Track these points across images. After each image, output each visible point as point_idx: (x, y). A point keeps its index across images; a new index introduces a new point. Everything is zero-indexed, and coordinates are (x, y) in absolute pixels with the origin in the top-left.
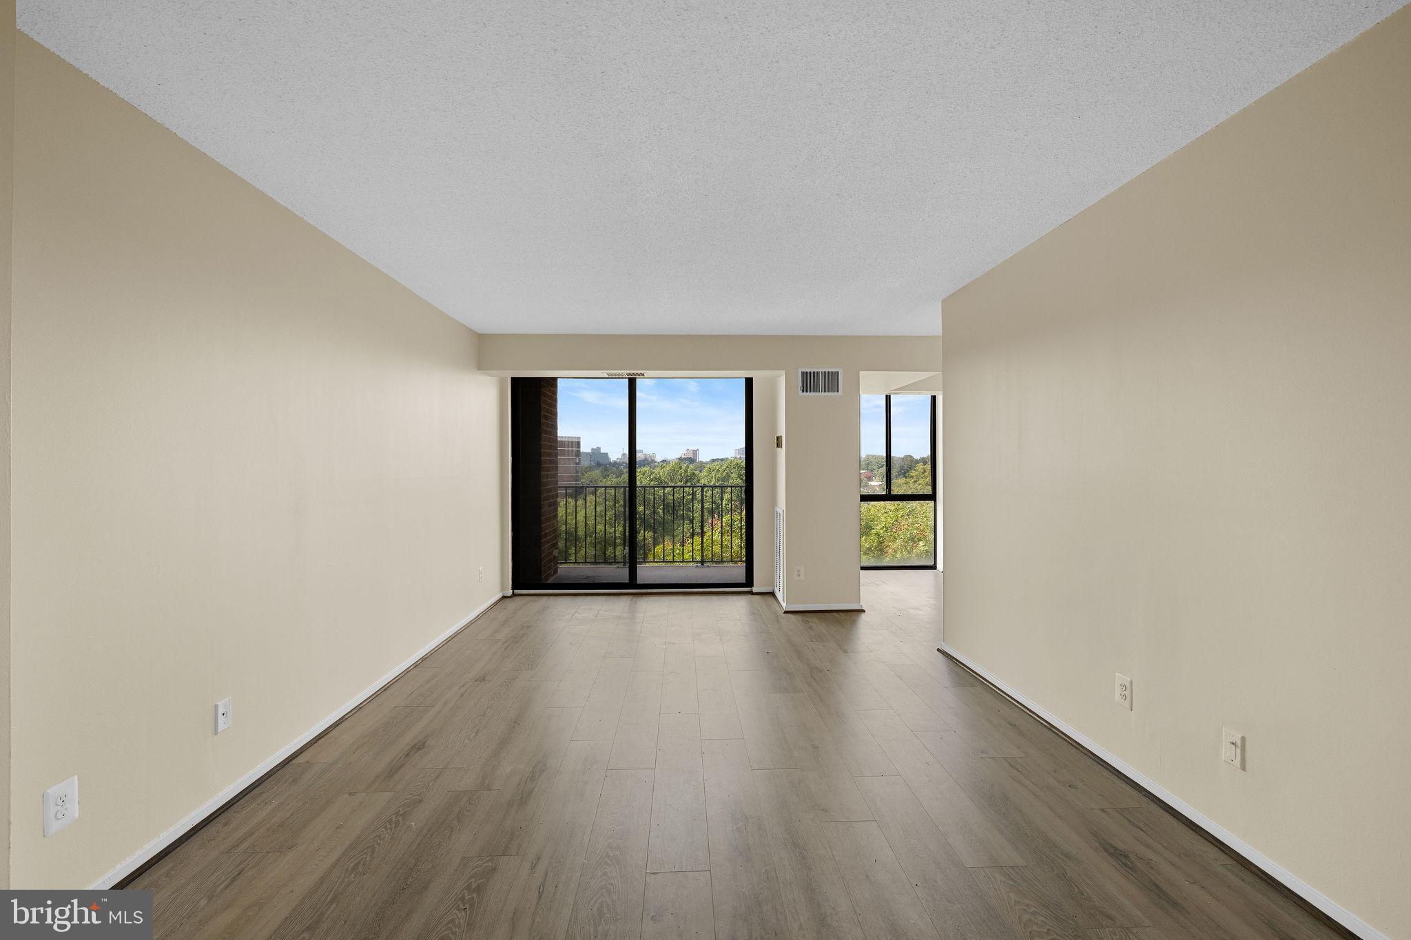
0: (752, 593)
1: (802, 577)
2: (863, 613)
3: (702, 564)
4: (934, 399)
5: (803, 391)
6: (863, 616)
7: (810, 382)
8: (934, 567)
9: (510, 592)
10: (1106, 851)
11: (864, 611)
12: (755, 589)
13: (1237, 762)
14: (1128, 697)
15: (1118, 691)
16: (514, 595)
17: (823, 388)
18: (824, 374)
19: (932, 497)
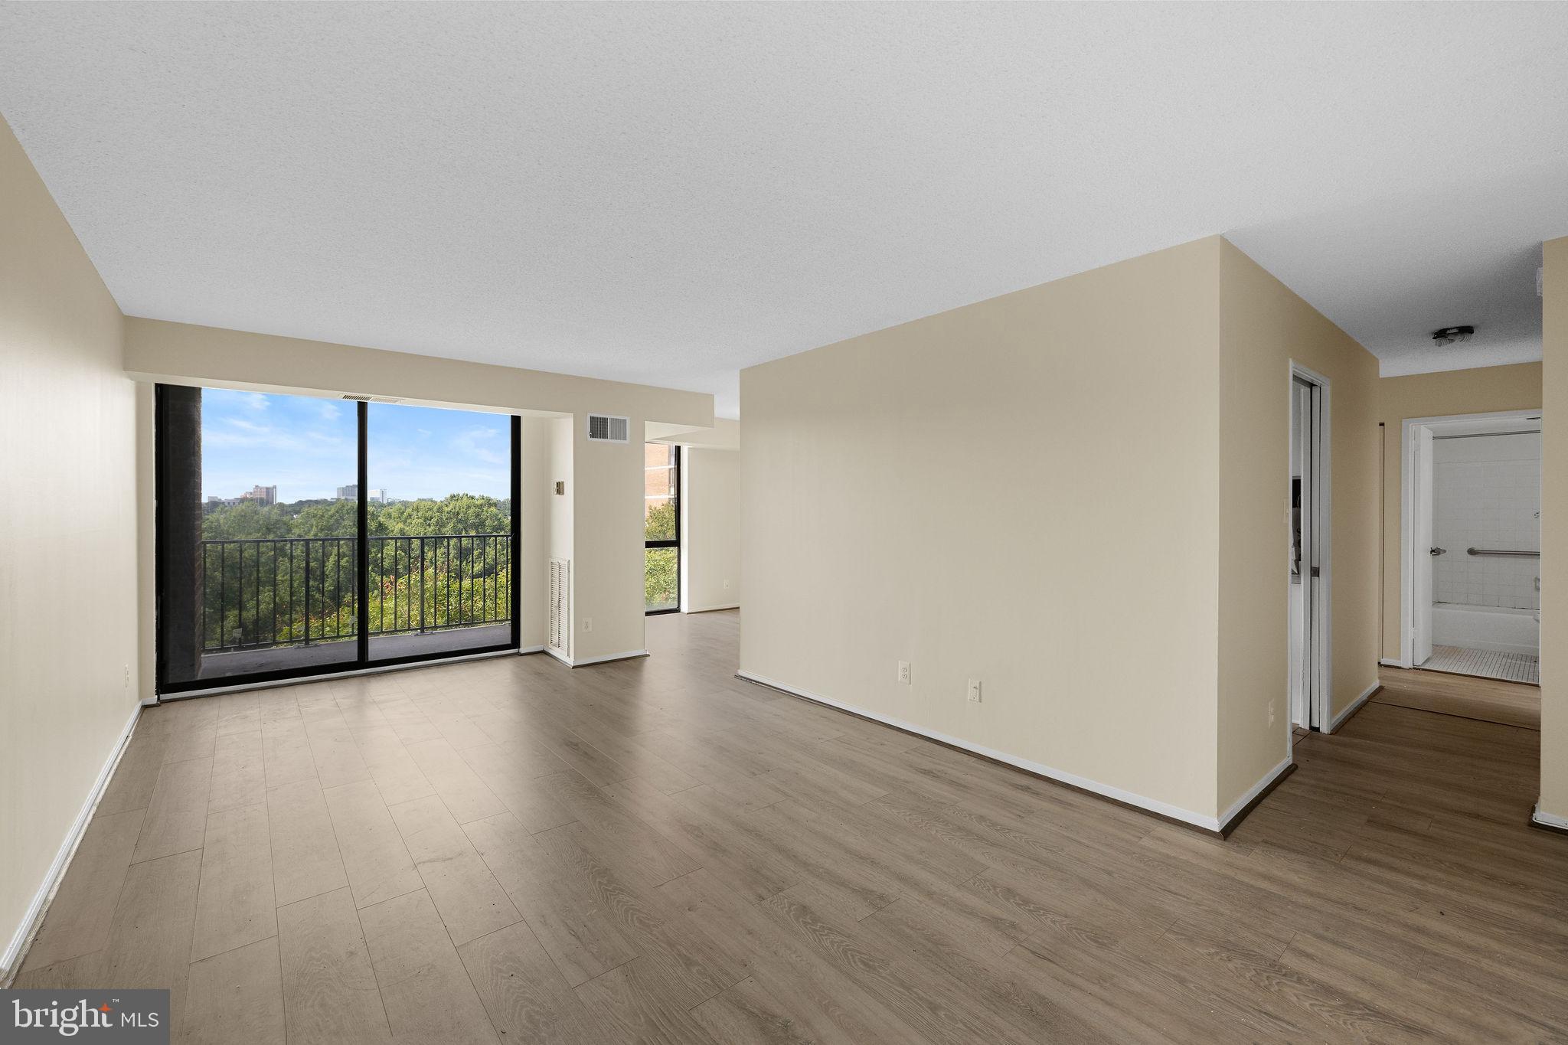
0: (519, 654)
1: (590, 629)
2: (648, 658)
3: (422, 631)
4: (678, 449)
5: (591, 436)
6: (648, 661)
7: (599, 428)
8: (677, 610)
9: (154, 699)
10: (921, 772)
11: (649, 655)
12: (523, 650)
13: (977, 699)
14: (908, 676)
15: (900, 673)
16: (161, 703)
17: (612, 432)
18: (612, 419)
19: (677, 543)
